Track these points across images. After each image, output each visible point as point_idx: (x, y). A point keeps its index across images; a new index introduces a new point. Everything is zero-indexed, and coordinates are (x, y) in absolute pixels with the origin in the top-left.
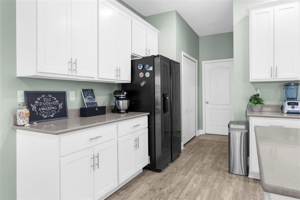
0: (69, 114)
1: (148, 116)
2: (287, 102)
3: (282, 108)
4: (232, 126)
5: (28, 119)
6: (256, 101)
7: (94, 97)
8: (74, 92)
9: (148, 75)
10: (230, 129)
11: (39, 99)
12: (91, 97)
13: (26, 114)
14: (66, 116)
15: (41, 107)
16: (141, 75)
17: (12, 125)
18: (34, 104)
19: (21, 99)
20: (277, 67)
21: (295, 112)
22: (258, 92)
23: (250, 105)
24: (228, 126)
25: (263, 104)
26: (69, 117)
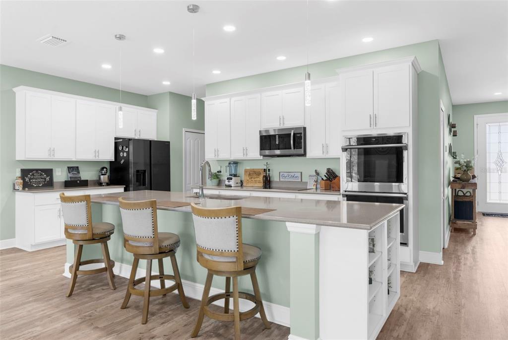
0: (55, 185)
1: (124, 188)
5: (22, 186)
7: (79, 173)
8: (60, 169)
9: (125, 155)
11: (31, 174)
12: (75, 173)
13: (20, 183)
14: (52, 186)
15: (32, 179)
16: (121, 154)
17: (12, 189)
18: (27, 177)
19: (19, 174)
26: (55, 186)
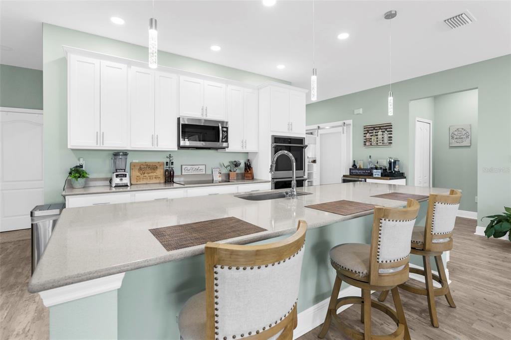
2: (115, 174)
3: (111, 180)
4: (37, 213)
6: (77, 175)
10: (34, 218)
20: (103, 133)
21: (123, 184)
22: (82, 162)
23: (69, 180)
24: (30, 213)
25: (88, 177)
